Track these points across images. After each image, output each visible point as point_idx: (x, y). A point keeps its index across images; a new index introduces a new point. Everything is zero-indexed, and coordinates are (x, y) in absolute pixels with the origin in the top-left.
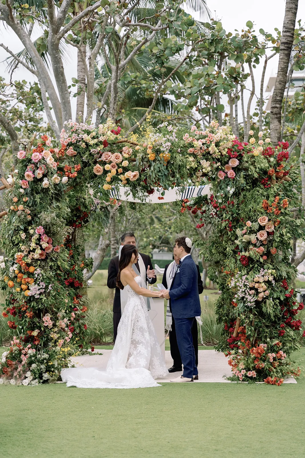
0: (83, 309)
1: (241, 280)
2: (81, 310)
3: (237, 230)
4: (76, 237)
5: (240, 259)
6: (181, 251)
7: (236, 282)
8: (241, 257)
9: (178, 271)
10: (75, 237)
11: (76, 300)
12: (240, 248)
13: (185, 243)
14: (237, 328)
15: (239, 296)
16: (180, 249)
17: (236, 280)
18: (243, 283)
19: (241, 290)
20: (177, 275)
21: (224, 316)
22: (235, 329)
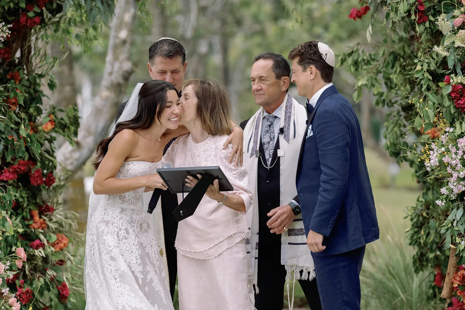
0: (59, 242)
1: (454, 150)
2: (53, 245)
3: (440, 18)
4: (33, 52)
5: (449, 95)
6: (312, 77)
7: (442, 155)
8: (454, 87)
9: (310, 134)
10: (29, 52)
11: (37, 218)
12: (450, 65)
13: (320, 56)
14: (452, 275)
15: (452, 191)
16: (308, 72)
17: (443, 149)
18: (459, 157)
19: (455, 175)
20: (307, 145)
21: (432, 251)
22: (447, 279)
